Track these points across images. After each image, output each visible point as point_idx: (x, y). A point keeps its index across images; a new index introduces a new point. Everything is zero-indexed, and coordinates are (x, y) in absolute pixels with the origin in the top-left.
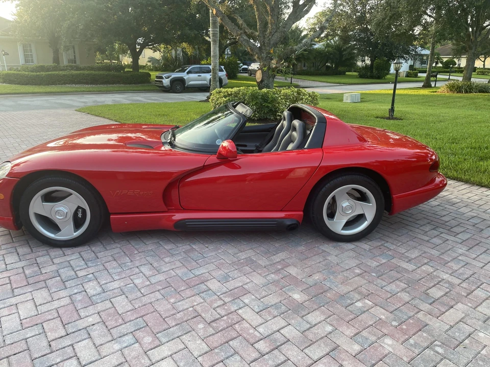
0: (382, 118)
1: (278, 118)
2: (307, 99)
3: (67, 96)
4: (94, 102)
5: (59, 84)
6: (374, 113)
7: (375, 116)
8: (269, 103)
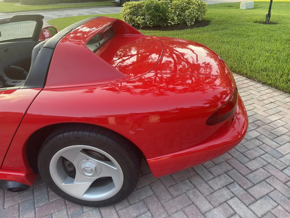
0: (260, 22)
1: (169, 25)
2: (194, 8)
3: (54, 11)
4: (66, 15)
5: (54, 4)
6: (254, 18)
7: (254, 21)
8: (161, 13)
